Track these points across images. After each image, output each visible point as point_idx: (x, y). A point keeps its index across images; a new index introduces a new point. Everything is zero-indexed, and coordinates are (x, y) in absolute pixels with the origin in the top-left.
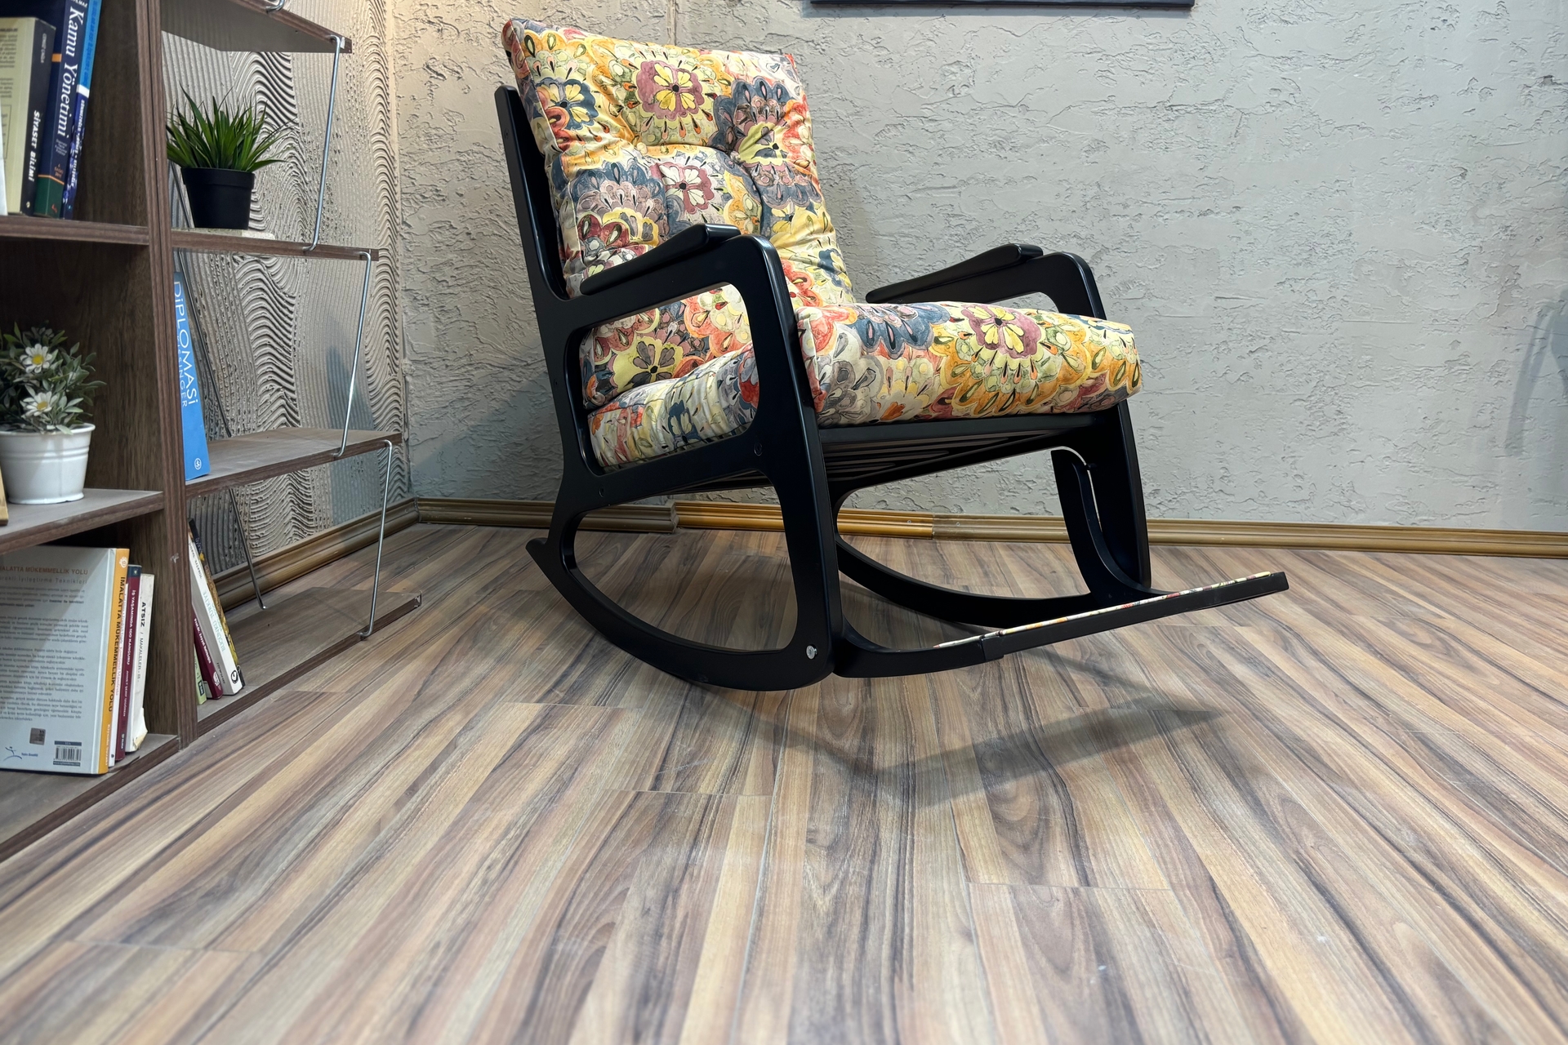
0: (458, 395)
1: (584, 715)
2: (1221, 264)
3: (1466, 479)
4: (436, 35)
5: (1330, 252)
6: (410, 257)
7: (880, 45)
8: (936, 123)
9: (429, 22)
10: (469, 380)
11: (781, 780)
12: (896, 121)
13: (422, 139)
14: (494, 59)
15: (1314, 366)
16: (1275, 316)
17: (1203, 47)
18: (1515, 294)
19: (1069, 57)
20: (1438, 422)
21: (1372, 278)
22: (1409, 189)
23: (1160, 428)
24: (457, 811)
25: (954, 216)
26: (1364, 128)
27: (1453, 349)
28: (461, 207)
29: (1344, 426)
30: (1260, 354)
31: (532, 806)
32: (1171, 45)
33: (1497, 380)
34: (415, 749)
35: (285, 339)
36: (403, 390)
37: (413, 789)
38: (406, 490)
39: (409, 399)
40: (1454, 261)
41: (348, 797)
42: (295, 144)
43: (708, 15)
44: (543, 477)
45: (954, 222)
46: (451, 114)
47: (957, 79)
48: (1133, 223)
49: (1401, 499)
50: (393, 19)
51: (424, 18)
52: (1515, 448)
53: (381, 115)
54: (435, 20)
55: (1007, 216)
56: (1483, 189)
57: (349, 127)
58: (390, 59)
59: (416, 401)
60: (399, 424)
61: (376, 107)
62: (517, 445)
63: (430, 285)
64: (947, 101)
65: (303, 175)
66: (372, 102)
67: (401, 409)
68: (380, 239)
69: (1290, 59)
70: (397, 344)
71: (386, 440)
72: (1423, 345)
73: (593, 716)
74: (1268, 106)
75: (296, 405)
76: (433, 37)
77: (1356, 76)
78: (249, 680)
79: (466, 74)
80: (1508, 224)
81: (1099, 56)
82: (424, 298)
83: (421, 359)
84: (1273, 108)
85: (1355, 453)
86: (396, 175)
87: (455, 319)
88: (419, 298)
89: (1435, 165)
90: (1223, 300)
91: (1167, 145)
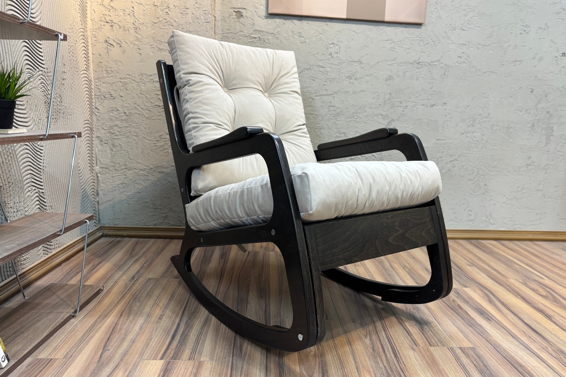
0: (120, 182)
1: (184, 367)
2: (439, 126)
3: (534, 211)
4: (110, 28)
5: (481, 121)
6: (99, 123)
7: (301, 35)
8: (324, 68)
9: (107, 22)
10: (125, 175)
12: (308, 67)
13: (104, 72)
14: (136, 39)
15: (475, 167)
16: (460, 147)
17: (431, 39)
18: (552, 138)
19: (378, 42)
20: (523, 188)
21: (498, 132)
22: (511, 97)
25: (332, 106)
26: (493, 73)
27: (529, 160)
28: (122, 101)
29: (487, 190)
30: (454, 162)
32: (418, 38)
33: (545, 172)
35: (38, 166)
36: (96, 180)
38: (97, 223)
39: (99, 184)
40: (529, 125)
42: (44, 78)
43: (229, 22)
44: (158, 216)
45: (332, 109)
46: (117, 62)
47: (333, 50)
48: (404, 110)
49: (509, 219)
50: (90, 21)
51: (105, 20)
52: (552, 198)
53: (85, 62)
54: (110, 21)
55: (353, 106)
56: (539, 97)
57: (70, 68)
58: (89, 38)
59: (102, 185)
60: (94, 195)
61: (83, 58)
62: (147, 202)
63: (108, 135)
64: (328, 59)
65: (47, 91)
66: (81, 57)
67: (96, 188)
68: (85, 116)
69: (465, 45)
70: (93, 160)
71: (86, 220)
72: (517, 158)
73: (189, 368)
74: (456, 63)
75: (44, 195)
76: (109, 28)
77: (491, 52)
78: (12, 357)
79: (123, 44)
80: (549, 111)
81: (390, 42)
82: (105, 140)
83: (104, 166)
84: (459, 64)
85: (492, 201)
86: (92, 87)
87: (119, 149)
88: (103, 140)
89: (521, 88)
90: (440, 141)
91: (418, 78)
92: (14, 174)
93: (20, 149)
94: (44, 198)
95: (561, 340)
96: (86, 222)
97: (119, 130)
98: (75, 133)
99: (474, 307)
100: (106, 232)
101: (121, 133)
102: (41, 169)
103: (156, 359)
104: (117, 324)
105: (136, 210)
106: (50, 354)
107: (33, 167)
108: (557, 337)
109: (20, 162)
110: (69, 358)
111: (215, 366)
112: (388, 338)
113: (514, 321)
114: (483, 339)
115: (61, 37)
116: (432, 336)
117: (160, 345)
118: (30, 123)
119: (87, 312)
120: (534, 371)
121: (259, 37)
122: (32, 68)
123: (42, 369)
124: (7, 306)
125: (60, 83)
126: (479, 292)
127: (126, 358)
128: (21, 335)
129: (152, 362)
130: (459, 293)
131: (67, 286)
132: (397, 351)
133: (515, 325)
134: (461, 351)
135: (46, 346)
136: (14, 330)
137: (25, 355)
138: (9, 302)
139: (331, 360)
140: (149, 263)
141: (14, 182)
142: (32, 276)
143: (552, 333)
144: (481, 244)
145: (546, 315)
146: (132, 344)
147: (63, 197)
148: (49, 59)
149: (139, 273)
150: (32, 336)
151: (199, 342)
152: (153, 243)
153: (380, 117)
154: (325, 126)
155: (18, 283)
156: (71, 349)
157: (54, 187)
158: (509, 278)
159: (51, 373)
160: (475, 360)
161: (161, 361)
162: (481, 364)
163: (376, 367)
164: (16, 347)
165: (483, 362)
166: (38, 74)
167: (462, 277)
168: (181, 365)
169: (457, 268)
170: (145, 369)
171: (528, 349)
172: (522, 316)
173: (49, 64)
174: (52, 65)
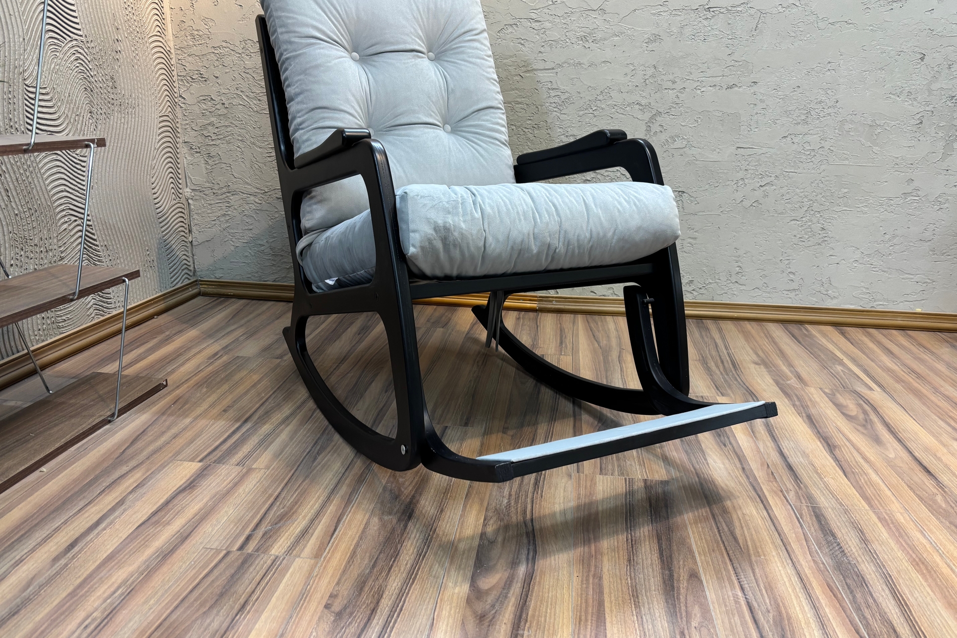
0: (222, 212)
1: (226, 473)
2: (742, 124)
3: (912, 277)
5: (822, 114)
6: (186, 120)
8: (540, 23)
10: (228, 202)
11: (333, 543)
12: (512, 22)
13: (189, 38)
15: (806, 196)
16: (779, 160)
20: (894, 236)
21: (852, 134)
23: (695, 238)
24: (93, 567)
25: (553, 89)
26: (850, 23)
27: (908, 185)
28: (217, 85)
29: (826, 239)
30: (767, 188)
31: (147, 563)
33: (939, 207)
34: (94, 506)
35: (79, 186)
36: (185, 209)
37: (72, 546)
38: (191, 274)
39: (191, 215)
40: (913, 122)
41: (26, 551)
42: (81, 51)
45: (553, 93)
46: (207, 20)
48: (679, 94)
49: (864, 291)
52: (949, 255)
53: (157, 22)
55: (590, 89)
56: (936, 69)
57: (128, 33)
59: (195, 216)
60: (184, 231)
61: (152, 16)
62: (261, 245)
63: (200, 139)
64: (547, 7)
65: (88, 71)
66: (149, 14)
67: (186, 222)
68: (161, 108)
70: (180, 179)
72: (886, 182)
74: (780, 8)
75: (92, 229)
82: (197, 147)
83: (198, 188)
84: (784, 9)
86: (172, 63)
87: (217, 162)
88: (193, 147)
89: (902, 51)
90: (742, 149)
91: (705, 37)
92: (37, 197)
93: (46, 160)
94: (93, 234)
97: (216, 130)
98: (92, 141)
100: (204, 288)
101: (220, 137)
102: (83, 190)
103: (193, 461)
104: (163, 413)
105: (246, 256)
107: (70, 188)
108: (821, 478)
109: (47, 179)
111: (267, 476)
113: (765, 449)
114: (692, 469)
117: (207, 444)
118: (61, 120)
122: (59, 37)
125: (111, 58)
127: (155, 456)
129: (187, 464)
133: (761, 455)
134: (643, 485)
141: (39, 208)
143: (816, 472)
144: (804, 330)
145: (828, 445)
146: (171, 440)
148: (88, 21)
149: (226, 348)
153: (637, 107)
157: (109, 217)
161: (199, 463)
166: (70, 45)
167: (729, 380)
168: (222, 471)
170: (172, 472)
171: (755, 489)
172: (784, 443)
173: (89, 29)
174: (95, 30)
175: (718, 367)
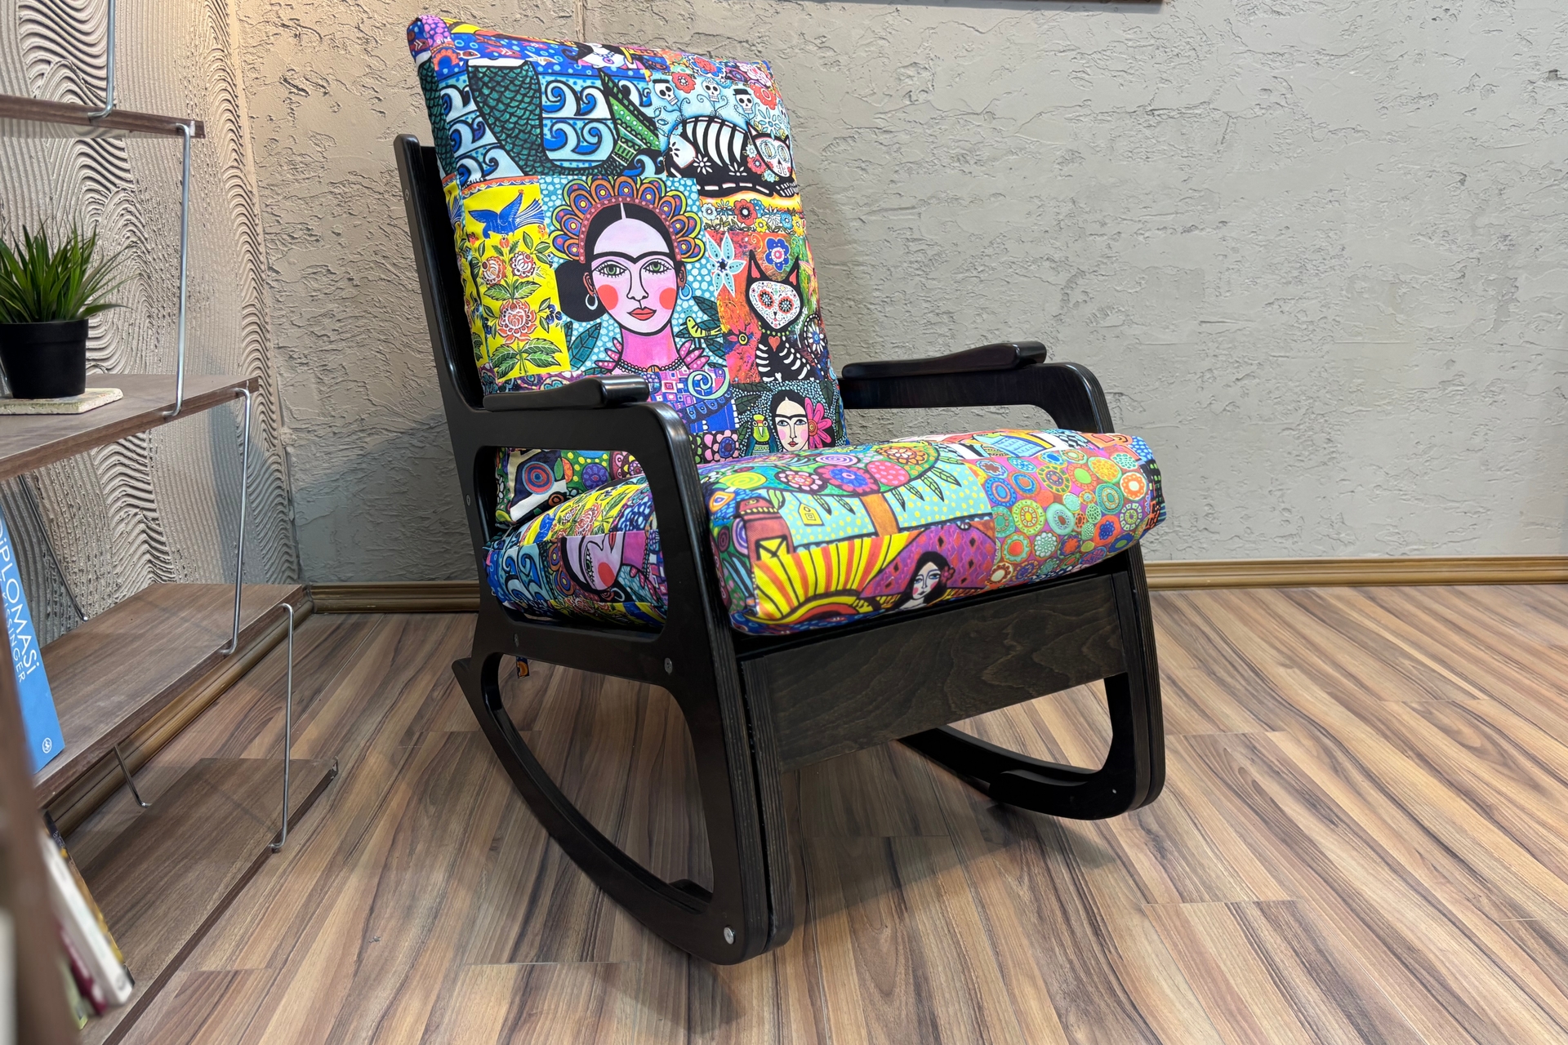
0: (350, 466)
2: (1206, 285)
3: (1457, 505)
4: (292, 40)
5: (1322, 268)
6: (281, 309)
7: (826, 44)
8: (892, 135)
9: (283, 25)
10: (362, 448)
12: (846, 133)
13: (285, 168)
14: (367, 70)
15: (1303, 393)
16: (1263, 339)
17: (1188, 43)
18: (1512, 308)
19: (1039, 57)
20: (1431, 446)
21: (1366, 295)
22: (1406, 198)
25: (914, 240)
26: (1359, 131)
27: (1448, 368)
28: (339, 248)
29: (1334, 455)
30: (1246, 382)
32: (1152, 41)
33: (1491, 401)
36: (284, 465)
38: (295, 577)
39: (292, 473)
40: (1451, 275)
42: (132, 209)
43: (622, 11)
44: (455, 553)
45: (913, 247)
46: (318, 137)
47: (914, 83)
48: (1111, 242)
49: (1392, 530)
50: (238, 23)
51: (277, 20)
52: (1508, 470)
53: (232, 144)
54: (291, 23)
55: (973, 238)
56: (1482, 196)
57: (195, 169)
58: (239, 73)
59: (300, 475)
60: (282, 504)
61: (226, 135)
62: (424, 519)
63: (308, 341)
64: (903, 109)
65: (143, 243)
66: (222, 129)
67: (284, 486)
68: (243, 294)
69: (1282, 55)
70: (273, 412)
71: (284, 604)
72: (1417, 366)
73: (582, 984)
74: (1257, 109)
75: (159, 525)
76: (289, 43)
77: (1352, 73)
78: (139, 974)
79: (333, 87)
80: (1507, 233)
81: (1072, 54)
82: (302, 356)
83: (304, 426)
84: (1263, 111)
85: (1344, 482)
86: (256, 212)
87: (341, 379)
88: (295, 356)
89: (1434, 171)
90: (1208, 324)
91: (1149, 155)
92: (80, 483)
94: (160, 534)
95: (1514, 874)
96: (286, 610)
97: (339, 324)
98: (243, 384)
99: (1293, 787)
100: (320, 600)
101: (345, 336)
102: (145, 457)
103: (498, 962)
104: (386, 867)
105: (396, 539)
106: (230, 959)
107: (126, 457)
108: (1505, 867)
110: (281, 967)
111: (646, 975)
112: (1076, 884)
113: (1394, 823)
114: (1316, 876)
115: (190, 131)
116: (1186, 873)
117: (502, 924)
118: (108, 337)
119: (307, 837)
120: (1443, 962)
121: (709, 52)
122: (101, 188)
123: (216, 1000)
124: (99, 827)
125: (173, 215)
126: (1308, 743)
127: (424, 960)
128: (150, 911)
129: (490, 970)
130: (1255, 747)
131: (245, 766)
132: (1098, 918)
133: (1397, 835)
134: (1259, 913)
135: (218, 937)
136: (130, 898)
137: (169, 967)
138: (99, 816)
139: (935, 950)
140: (445, 687)
141: (83, 502)
142: (149, 741)
143: (1491, 856)
144: (1314, 598)
145: (1478, 805)
146: (433, 923)
147: (205, 523)
148: (140, 154)
149: (422, 718)
150: (178, 912)
151: (601, 910)
152: (448, 628)
153: (1047, 264)
154: (897, 294)
155: (117, 763)
156: (281, 943)
157: (182, 499)
158: (1385, 700)
159: (241, 1011)
160: (1296, 935)
161: (511, 965)
162: (1311, 948)
163: (1048, 964)
164: (143, 946)
165: (1314, 942)
166: (116, 200)
167: (1265, 701)
168: (563, 976)
169: (1252, 674)
170: (474, 990)
171: (1429, 902)
172: (1416, 810)
173: (141, 168)
174: (149, 170)
175: (1233, 677)
